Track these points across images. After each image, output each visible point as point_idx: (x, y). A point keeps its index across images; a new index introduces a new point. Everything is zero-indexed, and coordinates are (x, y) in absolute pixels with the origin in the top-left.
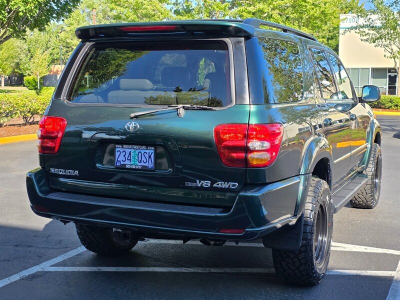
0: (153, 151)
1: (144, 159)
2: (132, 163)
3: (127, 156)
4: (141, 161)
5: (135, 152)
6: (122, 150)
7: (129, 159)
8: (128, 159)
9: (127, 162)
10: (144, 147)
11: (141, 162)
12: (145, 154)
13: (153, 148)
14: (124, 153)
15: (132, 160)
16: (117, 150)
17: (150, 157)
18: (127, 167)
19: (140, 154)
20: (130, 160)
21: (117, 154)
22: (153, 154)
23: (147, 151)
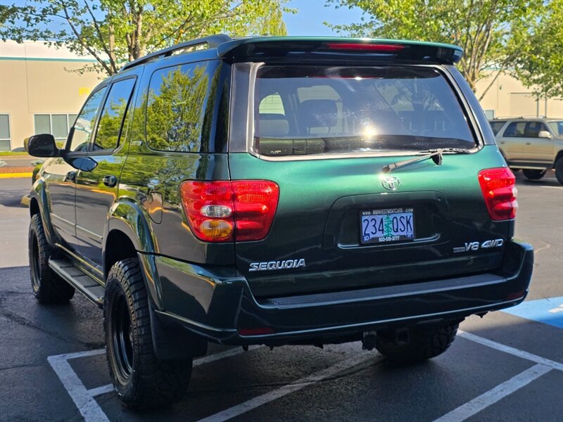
0: (411, 214)
1: (401, 226)
2: (385, 234)
3: (377, 226)
4: (397, 229)
5: (388, 218)
6: (369, 218)
7: (381, 229)
8: (379, 230)
9: (379, 234)
10: (401, 210)
11: (397, 231)
12: (402, 219)
13: (412, 210)
14: (374, 221)
15: (385, 230)
16: (364, 218)
17: (408, 222)
18: (380, 240)
19: (395, 220)
20: (383, 230)
21: (364, 225)
22: (412, 218)
23: (404, 215)
